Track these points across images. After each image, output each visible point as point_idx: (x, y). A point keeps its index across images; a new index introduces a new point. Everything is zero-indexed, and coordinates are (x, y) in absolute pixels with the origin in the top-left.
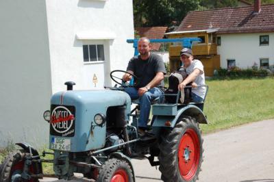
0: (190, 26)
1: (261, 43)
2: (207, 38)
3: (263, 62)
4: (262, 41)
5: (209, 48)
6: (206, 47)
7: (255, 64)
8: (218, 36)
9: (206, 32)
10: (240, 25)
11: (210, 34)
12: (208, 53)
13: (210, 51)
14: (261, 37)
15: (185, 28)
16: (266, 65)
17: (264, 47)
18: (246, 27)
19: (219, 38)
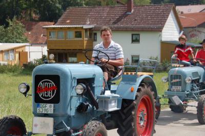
0: (68, 21)
1: (133, 41)
2: (83, 33)
3: (134, 59)
4: (134, 39)
5: (85, 43)
6: (83, 41)
7: (127, 60)
8: (95, 32)
9: (82, 27)
10: (115, 23)
11: (86, 30)
12: (85, 48)
13: (86, 46)
14: (133, 35)
15: (63, 23)
16: (137, 61)
17: (136, 45)
18: (120, 25)
19: (95, 34)
